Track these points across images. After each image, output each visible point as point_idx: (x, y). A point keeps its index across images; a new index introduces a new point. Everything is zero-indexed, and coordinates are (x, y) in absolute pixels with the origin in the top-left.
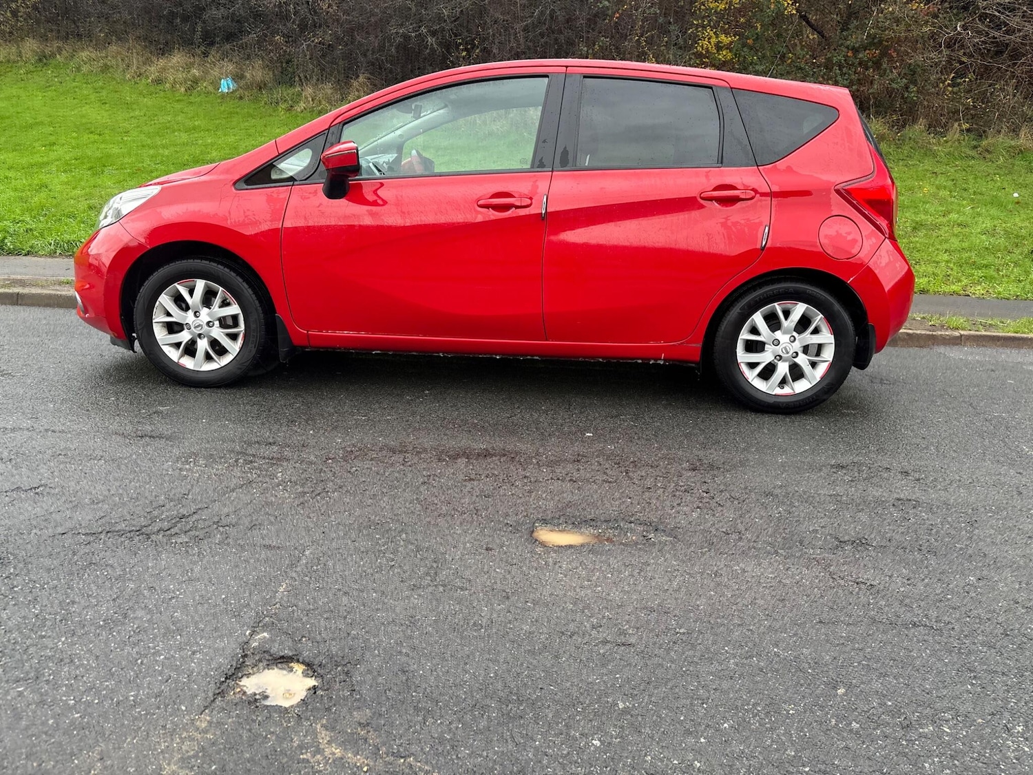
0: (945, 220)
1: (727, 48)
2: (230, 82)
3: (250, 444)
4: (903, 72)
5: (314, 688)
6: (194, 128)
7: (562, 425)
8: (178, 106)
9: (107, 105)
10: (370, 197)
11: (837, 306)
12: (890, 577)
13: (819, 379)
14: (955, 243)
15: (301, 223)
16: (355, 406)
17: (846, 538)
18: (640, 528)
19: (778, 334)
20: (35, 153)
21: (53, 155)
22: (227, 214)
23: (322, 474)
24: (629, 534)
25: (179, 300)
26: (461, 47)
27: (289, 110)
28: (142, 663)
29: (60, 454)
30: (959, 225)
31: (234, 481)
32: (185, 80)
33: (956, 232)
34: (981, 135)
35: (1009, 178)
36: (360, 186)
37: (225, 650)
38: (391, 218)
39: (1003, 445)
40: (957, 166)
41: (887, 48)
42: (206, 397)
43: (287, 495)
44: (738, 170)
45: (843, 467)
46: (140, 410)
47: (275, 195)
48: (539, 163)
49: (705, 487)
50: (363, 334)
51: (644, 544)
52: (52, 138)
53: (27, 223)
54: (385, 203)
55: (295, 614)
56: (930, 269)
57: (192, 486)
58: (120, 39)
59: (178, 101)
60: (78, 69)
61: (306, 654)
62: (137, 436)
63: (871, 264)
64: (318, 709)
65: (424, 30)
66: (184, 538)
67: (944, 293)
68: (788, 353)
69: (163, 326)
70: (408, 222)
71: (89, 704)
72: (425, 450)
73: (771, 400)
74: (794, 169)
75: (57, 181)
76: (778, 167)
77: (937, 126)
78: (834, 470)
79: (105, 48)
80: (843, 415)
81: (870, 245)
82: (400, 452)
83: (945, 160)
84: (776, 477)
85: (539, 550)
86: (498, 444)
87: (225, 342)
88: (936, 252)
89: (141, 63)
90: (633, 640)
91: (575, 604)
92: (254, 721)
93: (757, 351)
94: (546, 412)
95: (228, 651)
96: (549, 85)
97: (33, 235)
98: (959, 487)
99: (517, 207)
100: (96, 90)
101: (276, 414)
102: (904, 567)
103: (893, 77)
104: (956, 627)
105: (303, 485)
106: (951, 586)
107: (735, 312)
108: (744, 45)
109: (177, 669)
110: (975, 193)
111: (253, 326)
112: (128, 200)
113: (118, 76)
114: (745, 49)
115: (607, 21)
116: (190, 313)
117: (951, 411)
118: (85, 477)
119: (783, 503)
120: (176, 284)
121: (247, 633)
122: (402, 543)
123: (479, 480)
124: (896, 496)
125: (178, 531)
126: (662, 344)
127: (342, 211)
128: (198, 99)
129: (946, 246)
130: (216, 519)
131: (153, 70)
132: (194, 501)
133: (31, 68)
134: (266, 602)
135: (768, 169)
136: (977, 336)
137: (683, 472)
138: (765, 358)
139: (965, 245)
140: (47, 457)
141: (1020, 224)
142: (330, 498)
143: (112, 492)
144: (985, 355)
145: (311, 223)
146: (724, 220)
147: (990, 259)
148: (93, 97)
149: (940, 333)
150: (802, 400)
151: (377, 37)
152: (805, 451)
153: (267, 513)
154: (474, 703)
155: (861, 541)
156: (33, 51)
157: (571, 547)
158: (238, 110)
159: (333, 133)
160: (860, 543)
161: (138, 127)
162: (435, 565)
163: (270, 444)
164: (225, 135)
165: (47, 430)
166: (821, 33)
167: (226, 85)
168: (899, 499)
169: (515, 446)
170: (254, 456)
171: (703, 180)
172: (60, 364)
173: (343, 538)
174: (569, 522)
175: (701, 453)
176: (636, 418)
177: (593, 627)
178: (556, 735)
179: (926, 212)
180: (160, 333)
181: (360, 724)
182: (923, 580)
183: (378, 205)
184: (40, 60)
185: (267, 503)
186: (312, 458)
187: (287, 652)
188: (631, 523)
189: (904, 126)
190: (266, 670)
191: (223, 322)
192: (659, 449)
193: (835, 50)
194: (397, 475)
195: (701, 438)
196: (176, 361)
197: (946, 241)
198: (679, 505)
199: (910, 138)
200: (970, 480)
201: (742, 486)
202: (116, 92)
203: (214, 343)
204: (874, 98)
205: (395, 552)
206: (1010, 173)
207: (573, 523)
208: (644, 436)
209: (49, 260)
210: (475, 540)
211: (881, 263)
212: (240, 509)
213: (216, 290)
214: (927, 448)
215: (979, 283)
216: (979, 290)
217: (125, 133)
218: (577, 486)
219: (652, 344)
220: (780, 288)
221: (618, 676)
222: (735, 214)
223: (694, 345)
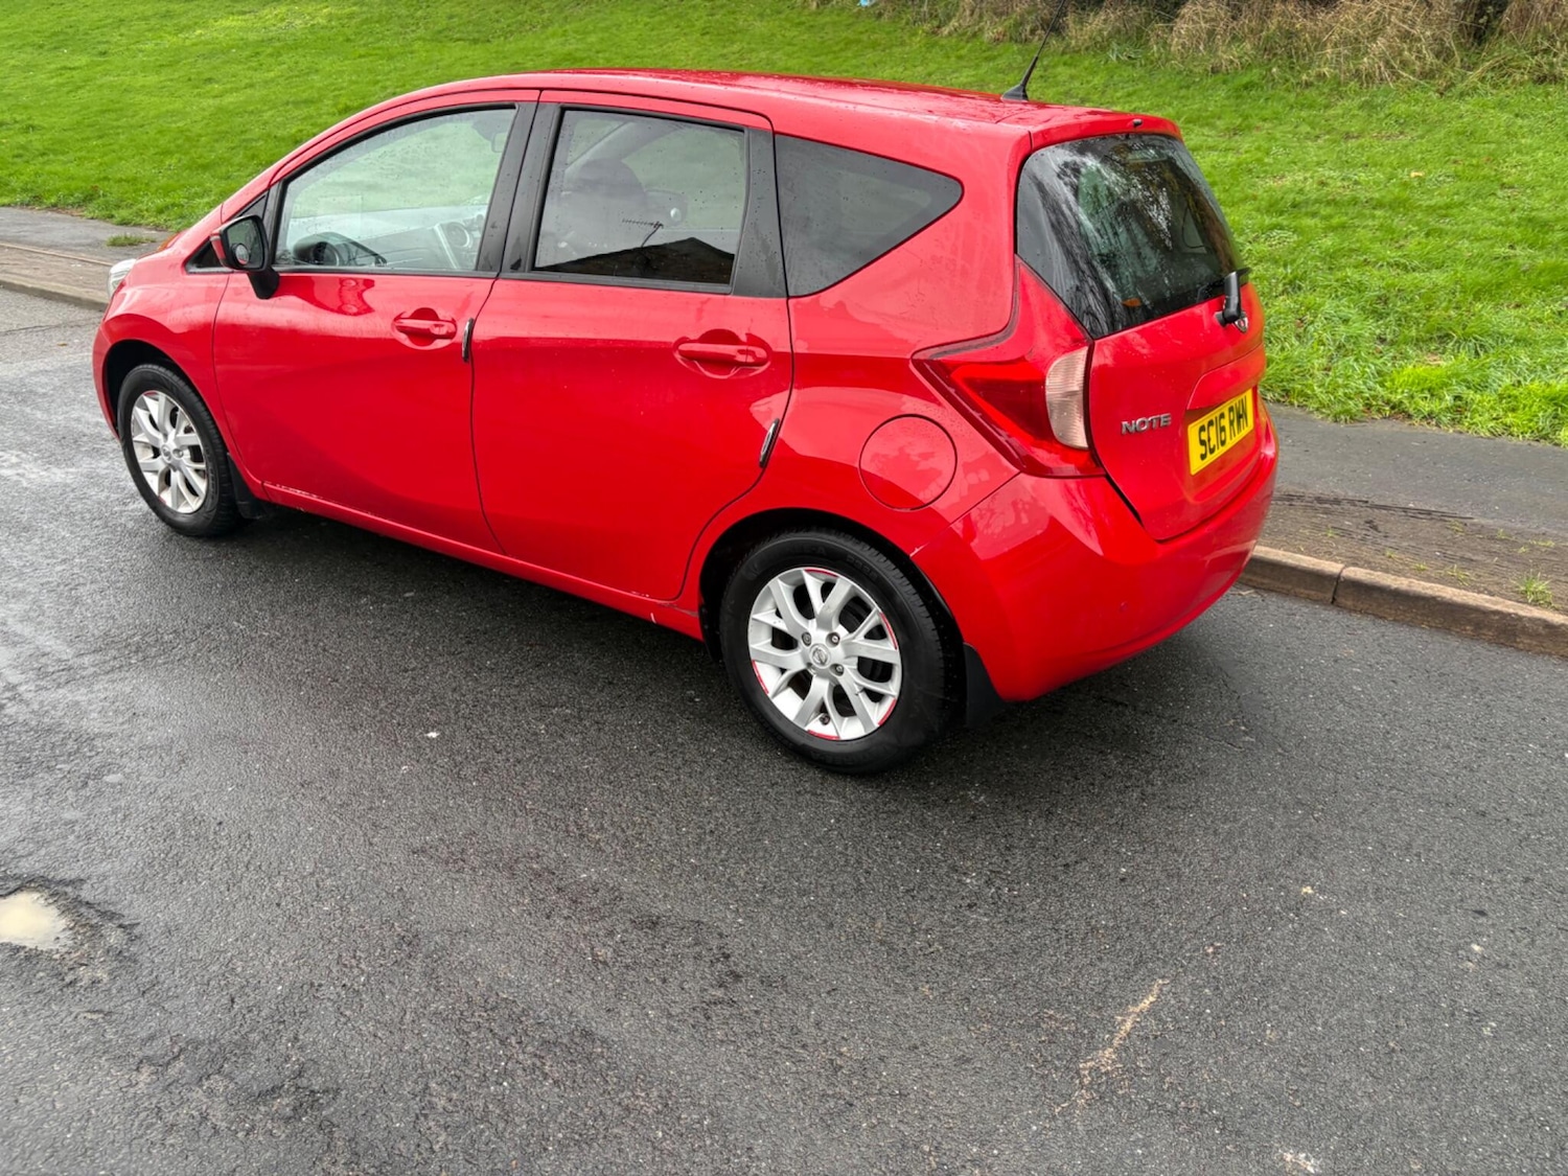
8: (792, 33)
13: (877, 726)
19: (811, 626)
44: (753, 303)
47: (214, 286)
48: (483, 263)
50: (314, 498)
68: (823, 663)
73: (802, 740)
74: (850, 308)
76: (821, 304)
81: (971, 487)
96: (513, 124)
99: (435, 337)
120: (144, 397)
126: (647, 598)
135: (804, 304)
138: (795, 661)
159: (273, 196)
180: (141, 454)
196: (158, 493)
203: (185, 479)
211: (988, 526)
213: (177, 409)
219: (634, 594)
222: (728, 389)
223: (688, 613)
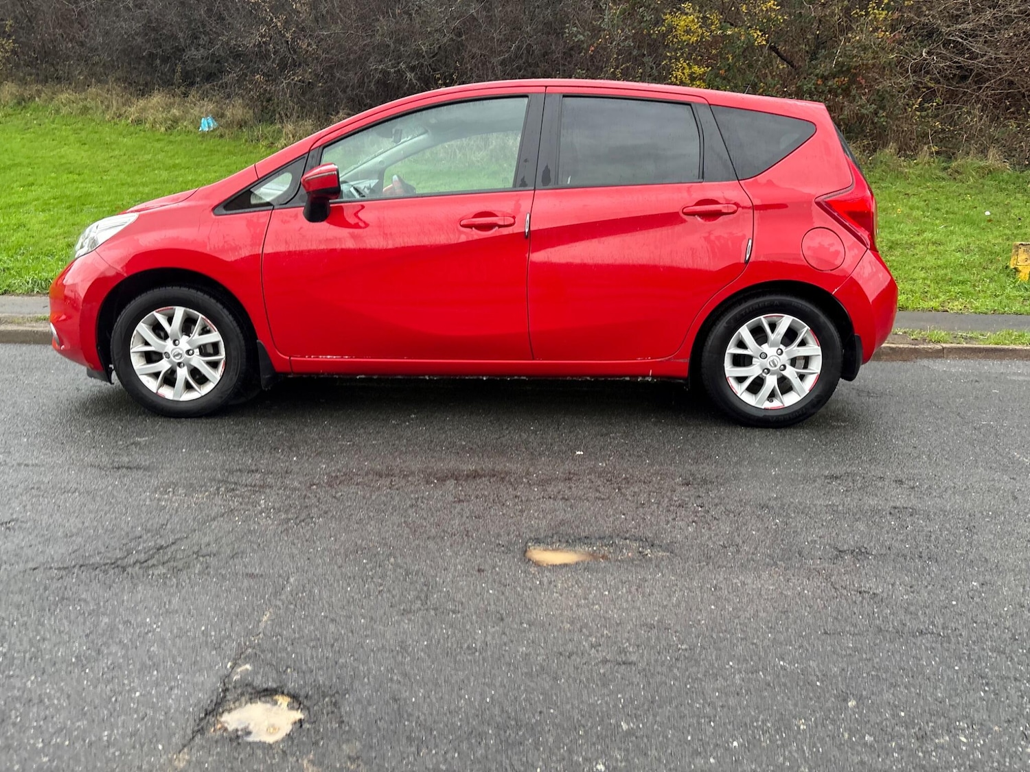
0: (920, 239)
1: (700, 79)
2: (210, 120)
3: (231, 472)
4: (873, 98)
5: (300, 721)
6: (175, 166)
7: (551, 445)
8: (158, 145)
9: (87, 146)
10: (352, 220)
11: (823, 318)
12: (893, 585)
13: (808, 392)
14: (930, 261)
15: (282, 248)
16: (339, 432)
17: (846, 547)
18: (635, 545)
19: (765, 347)
20: (14, 194)
21: (31, 196)
22: (206, 240)
23: (307, 500)
24: (624, 551)
25: (157, 329)
26: (440, 82)
27: (270, 147)
28: (116, 700)
29: (33, 488)
30: (934, 243)
31: (215, 509)
32: (165, 120)
33: (931, 250)
34: (950, 157)
35: (980, 197)
36: (341, 209)
37: (206, 685)
38: (373, 241)
39: (994, 452)
40: (928, 187)
41: (855, 75)
42: (185, 427)
43: (270, 522)
44: (718, 185)
45: (837, 478)
46: (117, 442)
47: (255, 220)
48: (521, 183)
49: (699, 501)
50: (346, 358)
51: (641, 560)
52: (31, 179)
53: (5, 262)
54: (367, 225)
55: (280, 643)
56: (908, 287)
57: (171, 516)
58: (99, 81)
59: (158, 140)
60: (58, 111)
61: (291, 685)
62: (113, 468)
63: (854, 275)
64: (304, 743)
65: (402, 65)
66: (162, 570)
67: (923, 310)
68: (775, 366)
69: (141, 356)
70: (390, 245)
71: (58, 746)
72: (412, 473)
73: (761, 414)
74: (775, 181)
75: (36, 220)
76: (759, 181)
77: (907, 149)
78: (829, 481)
79: (84, 90)
80: (833, 427)
81: (853, 256)
82: (387, 475)
83: (917, 183)
84: (771, 489)
85: (533, 570)
86: (488, 464)
87: (206, 370)
88: (913, 270)
89: (120, 104)
90: (634, 658)
91: (572, 623)
92: (235, 759)
93: (744, 365)
94: (535, 432)
95: (208, 686)
96: (529, 106)
97: (10, 274)
98: (954, 493)
99: (500, 226)
100: (75, 131)
101: (258, 441)
102: (906, 575)
103: (862, 104)
104: (963, 634)
105: (286, 512)
106: (955, 592)
107: (721, 326)
108: (717, 75)
109: (153, 707)
110: (947, 212)
111: (234, 353)
112: (105, 229)
113: (98, 116)
114: (718, 79)
115: (582, 54)
116: (169, 342)
117: (939, 421)
118: (58, 510)
119: (779, 515)
120: (154, 313)
121: (228, 666)
122: (390, 566)
123: (468, 501)
124: (892, 504)
125: (155, 563)
126: (649, 360)
127: (323, 235)
128: (179, 138)
129: (921, 264)
130: (196, 549)
131: (133, 111)
132: (172, 531)
133: (10, 111)
134: (249, 633)
135: (749, 182)
136: (959, 348)
137: (677, 487)
138: (753, 372)
139: (941, 262)
140: (19, 490)
141: (993, 241)
142: (315, 524)
143: (86, 524)
144: (967, 367)
145: (292, 248)
146: (707, 235)
147: (966, 275)
148: (72, 138)
149: (922, 346)
150: (792, 413)
151: (356, 74)
152: (798, 463)
153: (250, 541)
154: (470, 730)
155: (860, 550)
156: (12, 94)
157: (565, 565)
158: (219, 148)
159: (313, 157)
160: (860, 553)
161: (119, 166)
162: (425, 589)
163: (253, 471)
164: (206, 172)
165: (19, 465)
166: (790, 63)
167: (207, 124)
168: (895, 508)
169: (505, 466)
170: (236, 484)
171: (685, 195)
172: (35, 400)
173: (330, 564)
174: (563, 540)
175: (694, 468)
176: (625, 435)
177: (592, 646)
178: (559, 761)
179: (901, 232)
180: (138, 364)
181: (349, 758)
182: (927, 587)
183: (360, 227)
184: (19, 103)
185: (249, 531)
186: (296, 484)
187: (271, 684)
188: (626, 539)
189: (875, 151)
190: (249, 705)
191: (203, 350)
192: (652, 465)
193: (805, 78)
194: (383, 498)
195: (693, 453)
196: (155, 391)
197: (922, 259)
198: (674, 519)
199: (881, 162)
200: (965, 487)
201: (737, 499)
202: (96, 132)
203: (194, 372)
204: (845, 123)
205: (383, 577)
206: (981, 193)
207: (567, 542)
208: (635, 453)
209: (26, 298)
210: (467, 562)
211: (864, 273)
212: (221, 538)
213: (196, 318)
214: (919, 456)
215: (956, 299)
216: (956, 305)
217: (105, 172)
218: (569, 503)
219: (639, 360)
220: (764, 302)
221: (619, 696)
222: (718, 228)
223: (682, 361)
